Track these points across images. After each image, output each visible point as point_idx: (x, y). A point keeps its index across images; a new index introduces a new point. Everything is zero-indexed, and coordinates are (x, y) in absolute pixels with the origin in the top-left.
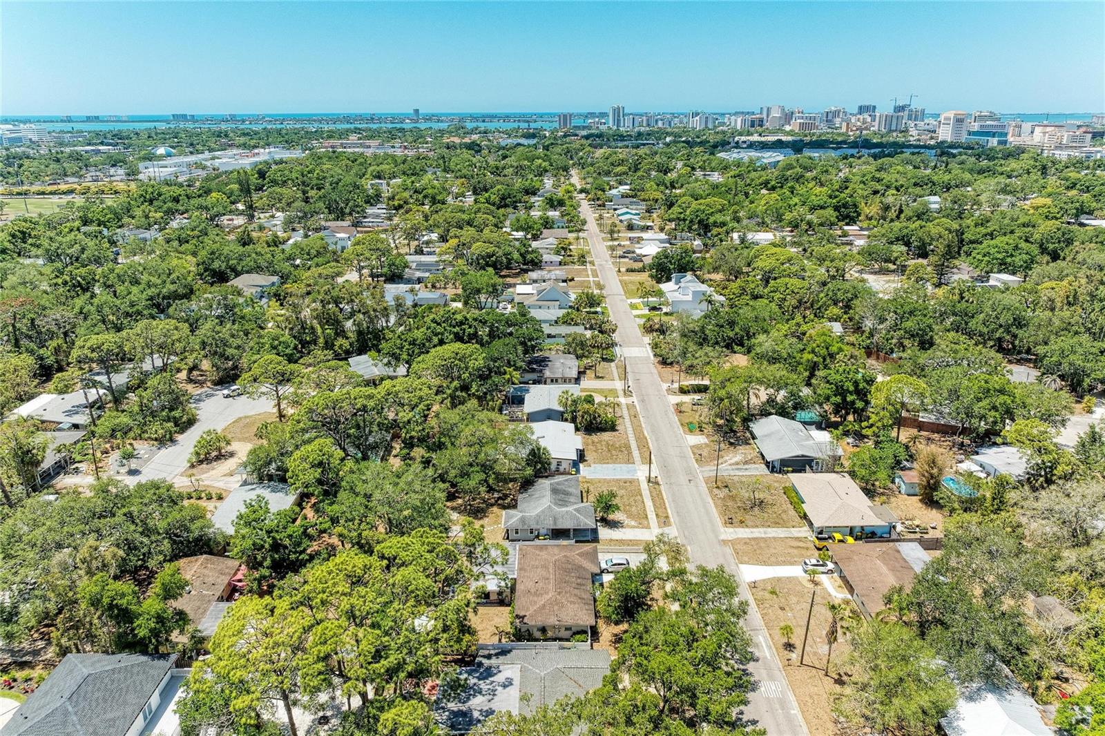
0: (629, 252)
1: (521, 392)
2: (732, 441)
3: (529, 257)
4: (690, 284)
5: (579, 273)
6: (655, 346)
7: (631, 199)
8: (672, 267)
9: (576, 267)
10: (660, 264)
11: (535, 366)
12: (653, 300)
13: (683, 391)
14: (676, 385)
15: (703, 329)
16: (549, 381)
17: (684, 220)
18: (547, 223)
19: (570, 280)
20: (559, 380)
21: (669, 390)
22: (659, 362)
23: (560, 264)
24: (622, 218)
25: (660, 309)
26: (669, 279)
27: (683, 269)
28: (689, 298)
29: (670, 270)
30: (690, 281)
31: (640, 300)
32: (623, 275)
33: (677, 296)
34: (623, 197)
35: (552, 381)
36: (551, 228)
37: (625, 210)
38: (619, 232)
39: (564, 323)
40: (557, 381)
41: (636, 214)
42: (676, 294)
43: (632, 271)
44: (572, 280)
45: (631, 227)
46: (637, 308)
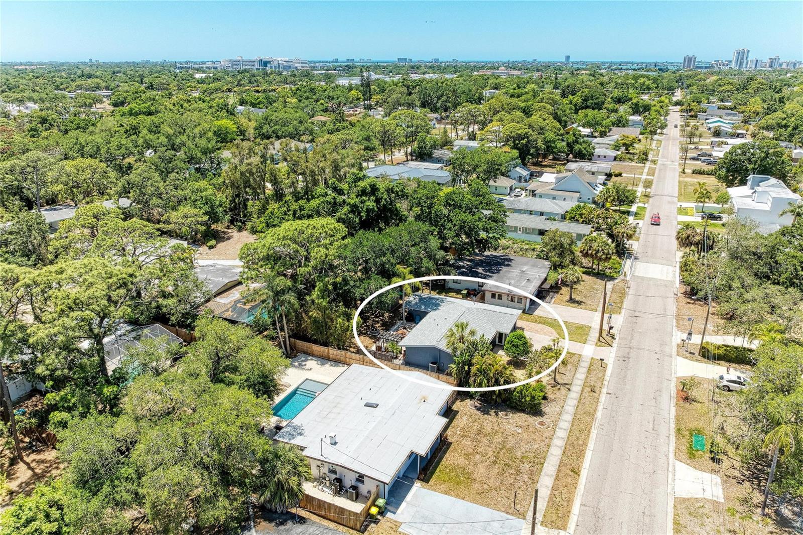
0: (705, 155)
1: (427, 306)
2: (786, 512)
3: (577, 147)
4: (772, 189)
5: (632, 170)
6: (685, 267)
7: (729, 111)
8: (750, 167)
9: (633, 164)
10: (735, 162)
11: (480, 270)
12: (711, 206)
13: (705, 354)
14: (696, 339)
15: (773, 250)
16: (488, 296)
17: (786, 126)
18: (620, 122)
19: (617, 176)
20: (504, 297)
21: (683, 345)
22: (685, 293)
23: (615, 159)
24: (711, 125)
25: (719, 218)
26: (743, 182)
27: (765, 170)
28: (767, 207)
29: (747, 170)
30: (772, 186)
31: (693, 205)
32: (687, 176)
33: (750, 204)
34: (719, 108)
35: (493, 296)
36: (624, 126)
37: (718, 119)
38: (700, 136)
39: (571, 219)
40: (500, 297)
41: (729, 123)
42: (749, 201)
43: (700, 173)
44: (620, 175)
45: (717, 133)
46: (686, 214)
